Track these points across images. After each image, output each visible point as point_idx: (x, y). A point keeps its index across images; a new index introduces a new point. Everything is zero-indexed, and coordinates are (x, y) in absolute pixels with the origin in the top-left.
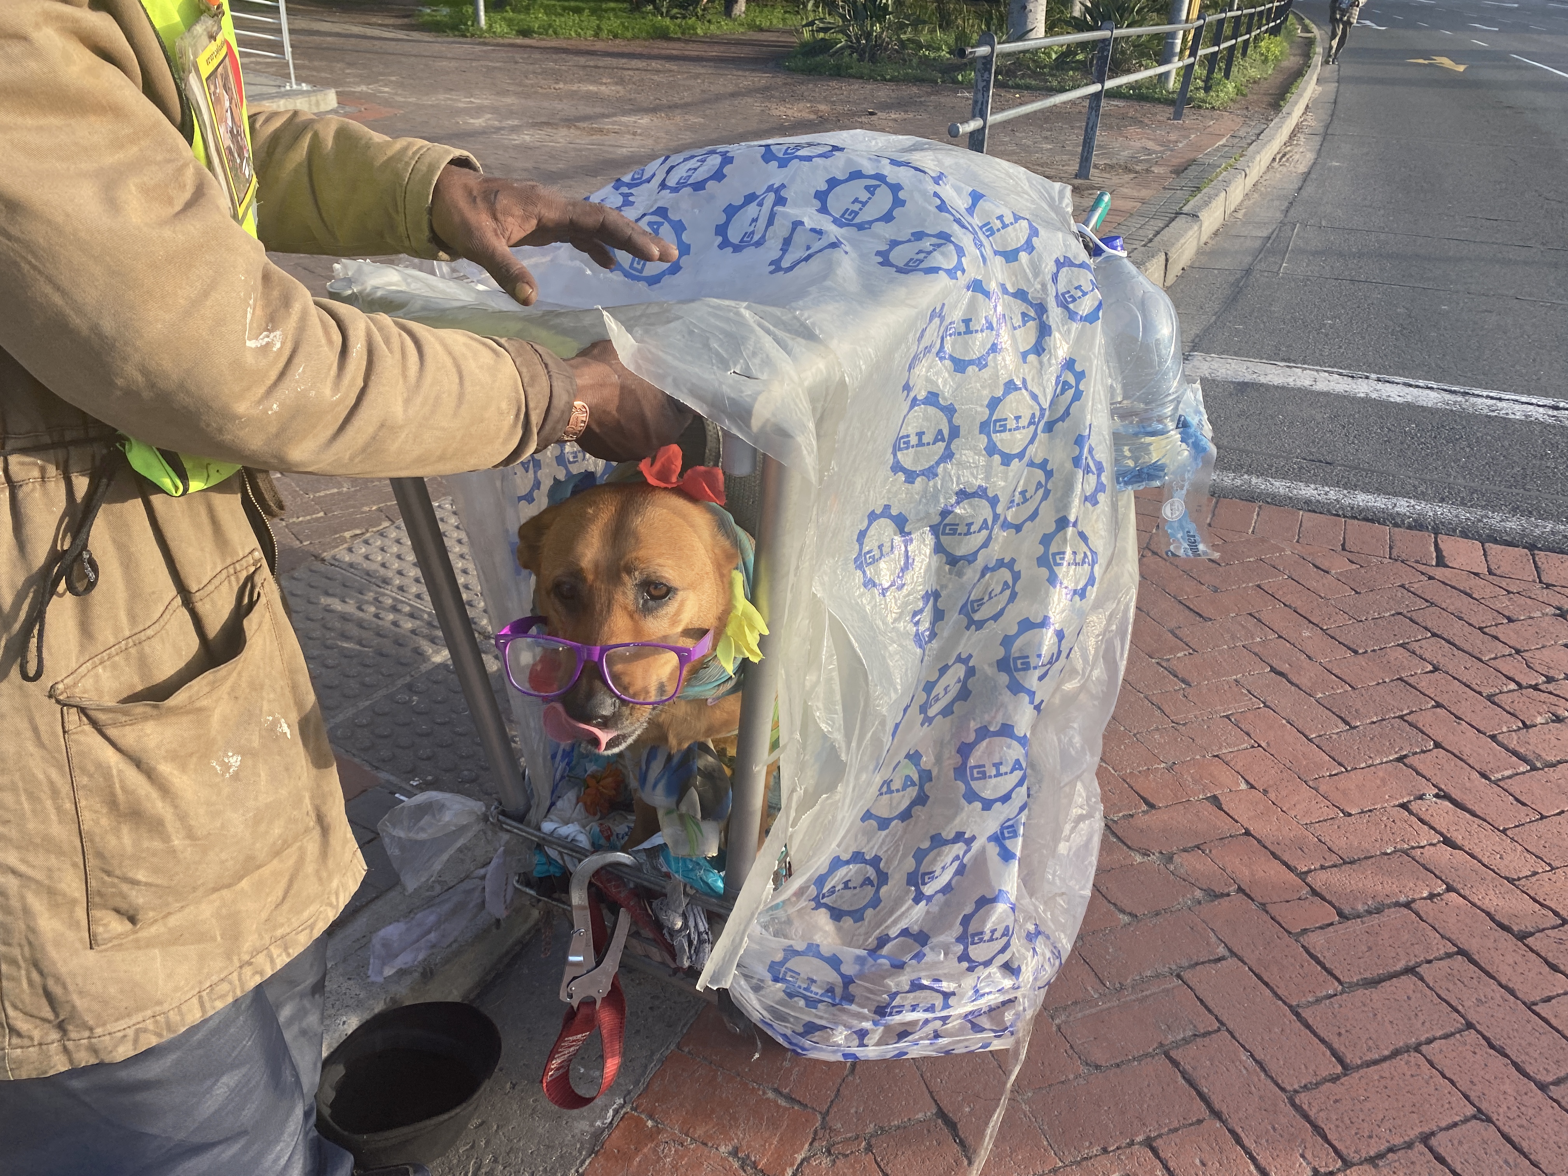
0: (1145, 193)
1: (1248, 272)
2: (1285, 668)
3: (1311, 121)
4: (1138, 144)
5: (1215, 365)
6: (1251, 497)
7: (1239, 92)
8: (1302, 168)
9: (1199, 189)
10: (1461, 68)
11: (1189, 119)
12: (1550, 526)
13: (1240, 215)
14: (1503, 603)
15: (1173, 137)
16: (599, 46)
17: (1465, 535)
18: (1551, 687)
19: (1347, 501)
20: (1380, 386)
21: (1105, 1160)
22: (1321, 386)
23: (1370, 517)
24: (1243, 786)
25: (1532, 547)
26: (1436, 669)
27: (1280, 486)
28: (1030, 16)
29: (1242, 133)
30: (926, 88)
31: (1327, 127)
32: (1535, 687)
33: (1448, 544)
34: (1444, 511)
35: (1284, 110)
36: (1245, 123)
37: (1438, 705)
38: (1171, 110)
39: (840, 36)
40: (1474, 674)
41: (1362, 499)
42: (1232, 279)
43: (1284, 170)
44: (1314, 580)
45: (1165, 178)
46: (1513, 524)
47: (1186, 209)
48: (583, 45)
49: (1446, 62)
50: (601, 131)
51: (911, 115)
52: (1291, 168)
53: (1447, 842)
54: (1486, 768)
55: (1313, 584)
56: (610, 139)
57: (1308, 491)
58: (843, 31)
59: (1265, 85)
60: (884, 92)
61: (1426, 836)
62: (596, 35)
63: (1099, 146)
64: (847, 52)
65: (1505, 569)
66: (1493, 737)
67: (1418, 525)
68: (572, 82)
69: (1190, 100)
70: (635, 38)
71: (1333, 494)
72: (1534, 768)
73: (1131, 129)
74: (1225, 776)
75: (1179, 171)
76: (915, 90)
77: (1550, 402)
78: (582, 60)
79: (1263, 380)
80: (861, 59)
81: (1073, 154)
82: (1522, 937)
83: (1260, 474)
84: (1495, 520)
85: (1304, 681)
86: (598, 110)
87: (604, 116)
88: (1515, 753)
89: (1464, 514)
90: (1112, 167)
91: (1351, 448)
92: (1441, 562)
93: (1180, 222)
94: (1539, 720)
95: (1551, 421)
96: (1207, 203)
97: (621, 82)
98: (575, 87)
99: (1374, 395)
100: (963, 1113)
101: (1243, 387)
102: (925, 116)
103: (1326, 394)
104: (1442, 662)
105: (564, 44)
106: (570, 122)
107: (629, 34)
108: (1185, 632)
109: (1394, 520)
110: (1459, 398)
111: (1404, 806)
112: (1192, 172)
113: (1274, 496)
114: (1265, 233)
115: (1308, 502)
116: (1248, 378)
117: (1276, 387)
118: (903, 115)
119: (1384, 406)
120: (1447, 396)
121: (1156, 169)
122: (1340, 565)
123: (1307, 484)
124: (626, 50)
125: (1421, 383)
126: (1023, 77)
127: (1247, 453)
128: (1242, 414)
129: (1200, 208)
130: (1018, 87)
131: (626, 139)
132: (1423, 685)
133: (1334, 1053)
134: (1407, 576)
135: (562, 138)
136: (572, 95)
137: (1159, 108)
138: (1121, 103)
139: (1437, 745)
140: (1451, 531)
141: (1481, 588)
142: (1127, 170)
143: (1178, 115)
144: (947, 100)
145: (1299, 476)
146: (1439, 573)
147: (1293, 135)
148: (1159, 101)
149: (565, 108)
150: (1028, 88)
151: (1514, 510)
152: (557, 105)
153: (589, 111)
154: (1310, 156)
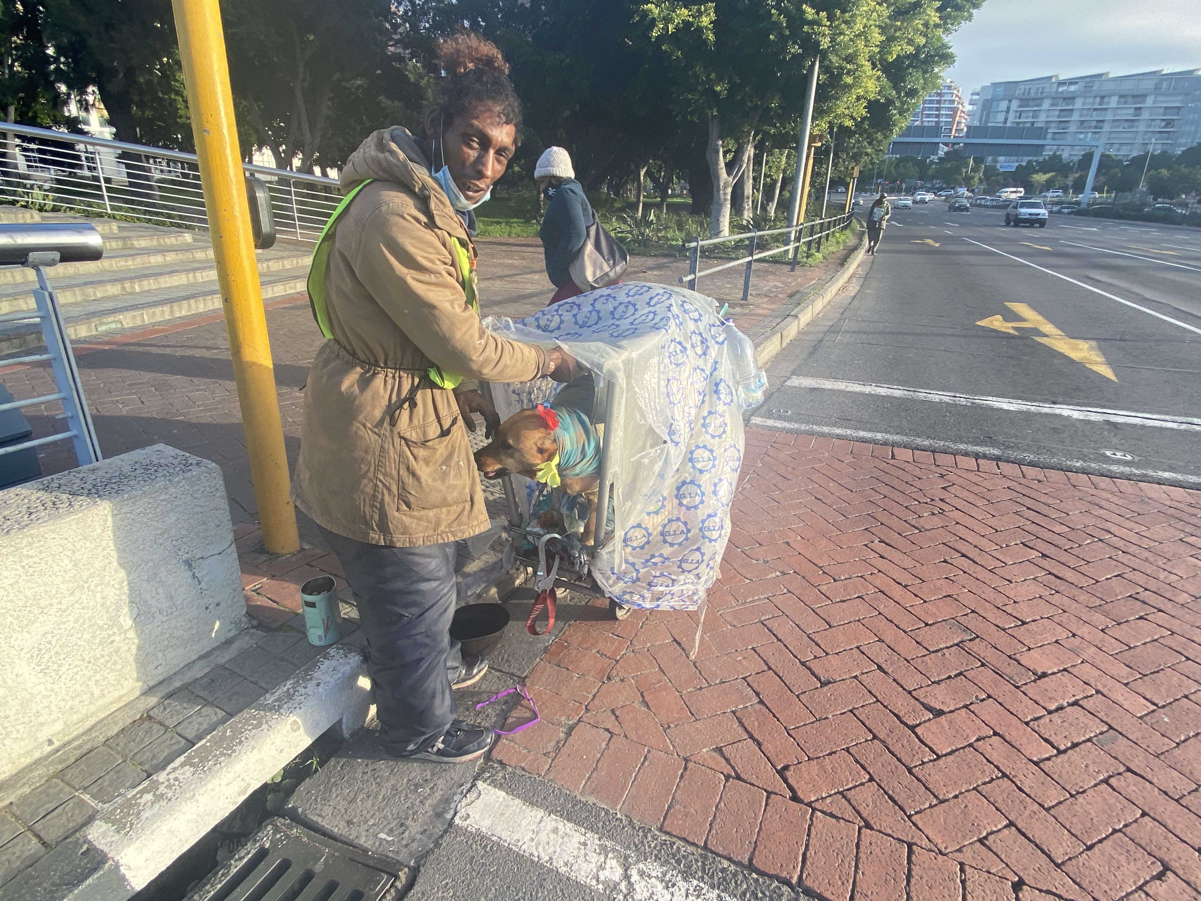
0: (773, 306)
1: (821, 341)
2: (821, 497)
3: (860, 271)
4: (772, 284)
5: (801, 381)
6: (812, 434)
7: (824, 258)
8: (853, 294)
9: (799, 304)
10: (937, 245)
11: (798, 271)
12: (942, 443)
13: (820, 316)
14: (918, 472)
15: (789, 280)
16: (511, 241)
17: (905, 447)
18: (932, 503)
19: (855, 435)
20: (876, 388)
21: (737, 654)
22: (849, 389)
23: (864, 441)
24: (799, 538)
25: (933, 452)
26: (885, 497)
27: (826, 429)
28: (721, 224)
29: (823, 278)
30: (671, 259)
31: (867, 274)
32: (926, 503)
33: (896, 450)
34: (897, 438)
35: (846, 267)
36: (825, 273)
37: (884, 510)
38: (790, 267)
39: (629, 235)
40: (900, 498)
41: (862, 434)
42: (813, 344)
43: (844, 295)
44: (837, 465)
45: (784, 299)
46: (926, 443)
47: (792, 313)
48: (503, 240)
49: (930, 241)
50: (516, 281)
51: (663, 273)
52: (847, 294)
53: (881, 557)
54: (901, 532)
55: (837, 467)
56: (521, 286)
57: (838, 431)
58: (630, 232)
59: (838, 254)
60: (651, 262)
61: (872, 555)
62: (509, 235)
63: (753, 285)
64: (632, 243)
65: (921, 460)
66: (905, 521)
67: (885, 444)
68: (500, 259)
69: (799, 263)
70: (528, 236)
71: (849, 432)
72: (920, 531)
73: (770, 277)
74: (792, 534)
75: (791, 296)
76: (665, 260)
77: (952, 394)
78: (504, 248)
79: (823, 387)
80: (639, 246)
81: (740, 289)
82: (905, 586)
83: (817, 425)
84: (919, 441)
85: (829, 502)
86: (514, 272)
87: (517, 275)
88: (913, 526)
89: (905, 439)
90: (759, 295)
91: (859, 414)
92: (893, 457)
93: (789, 319)
94: (926, 514)
95: (951, 402)
96: (802, 310)
97: (523, 258)
98: (502, 261)
99: (873, 392)
100: (683, 640)
101: (813, 390)
102: (670, 273)
103: (852, 392)
104: (888, 494)
105: (494, 240)
106: (501, 277)
107: (525, 235)
108: (780, 485)
109: (875, 442)
110: (911, 393)
111: (865, 545)
112: (797, 297)
113: (822, 433)
114: (831, 324)
115: (837, 435)
116: (816, 386)
117: (829, 390)
118: (660, 273)
119: (878, 396)
120: (906, 392)
121: (780, 296)
122: (849, 459)
123: (838, 428)
124: (523, 242)
125: (895, 387)
126: (718, 253)
127: (812, 416)
128: (812, 400)
129: (799, 313)
130: (715, 258)
131: (529, 286)
132: (879, 503)
133: (826, 622)
134: (878, 463)
135: (498, 284)
136: (501, 265)
137: (784, 266)
138: (766, 265)
139: (882, 524)
140: (899, 446)
141: (908, 467)
142: (766, 296)
143: (793, 270)
144: (680, 265)
145: (834, 425)
146: (892, 462)
147: (850, 278)
148: (784, 263)
149: (498, 271)
150: (720, 258)
151: (928, 438)
152: (495, 270)
153: (510, 273)
154: (858, 288)
